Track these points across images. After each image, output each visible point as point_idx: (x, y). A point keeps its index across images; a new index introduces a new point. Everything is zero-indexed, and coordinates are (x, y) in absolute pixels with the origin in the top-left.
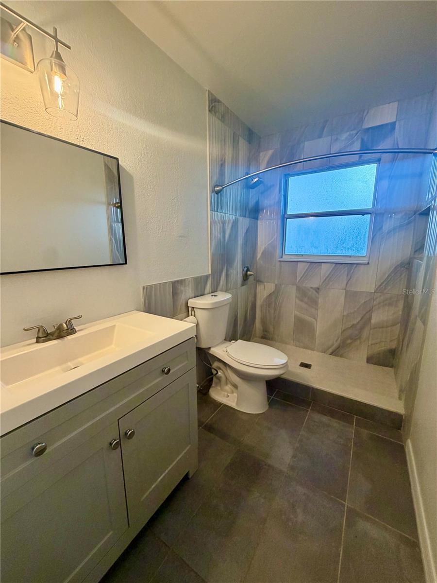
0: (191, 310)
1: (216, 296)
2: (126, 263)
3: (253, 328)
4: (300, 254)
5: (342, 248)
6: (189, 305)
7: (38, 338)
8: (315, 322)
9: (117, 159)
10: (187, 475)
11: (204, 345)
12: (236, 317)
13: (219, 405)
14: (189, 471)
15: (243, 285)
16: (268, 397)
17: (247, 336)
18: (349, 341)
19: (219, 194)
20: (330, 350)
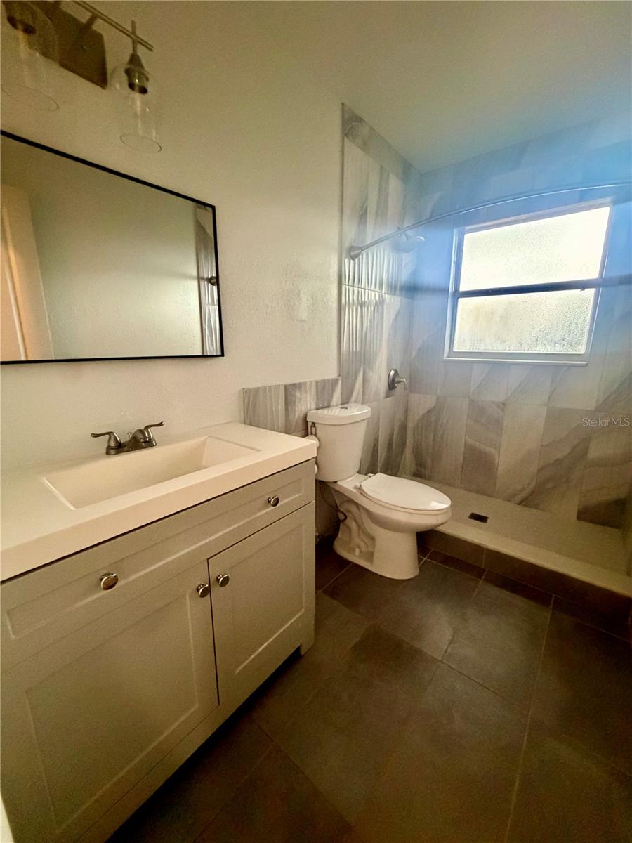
0: (311, 427)
1: (347, 408)
2: (222, 355)
3: (401, 459)
4: (476, 351)
5: (545, 342)
6: (308, 420)
7: (109, 448)
8: (496, 453)
9: (213, 208)
10: (298, 649)
11: (328, 478)
12: (377, 440)
13: (347, 562)
14: (301, 646)
15: (387, 396)
16: (419, 558)
17: (392, 469)
18: (549, 486)
19: (357, 260)
20: (519, 498)
